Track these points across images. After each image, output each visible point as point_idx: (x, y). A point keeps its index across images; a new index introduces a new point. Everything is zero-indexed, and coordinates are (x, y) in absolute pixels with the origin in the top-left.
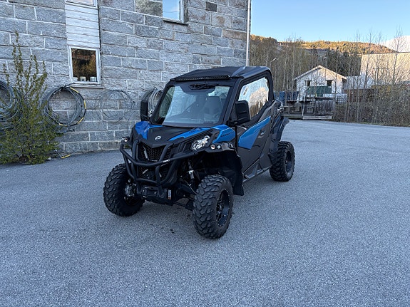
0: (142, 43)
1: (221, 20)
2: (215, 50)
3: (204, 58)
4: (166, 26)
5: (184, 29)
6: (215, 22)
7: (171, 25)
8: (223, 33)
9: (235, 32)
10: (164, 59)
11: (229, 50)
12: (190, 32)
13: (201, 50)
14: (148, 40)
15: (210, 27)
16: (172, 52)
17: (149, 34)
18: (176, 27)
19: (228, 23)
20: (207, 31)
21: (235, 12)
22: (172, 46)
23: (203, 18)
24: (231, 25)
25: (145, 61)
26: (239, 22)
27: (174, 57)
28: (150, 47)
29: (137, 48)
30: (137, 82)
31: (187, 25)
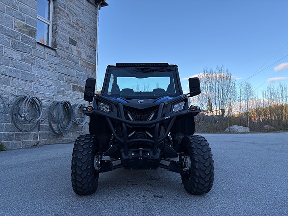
0: (17, 56)
1: (79, 53)
2: (74, 73)
3: (67, 77)
4: (38, 47)
5: (53, 52)
6: (75, 53)
7: (43, 47)
8: (80, 62)
9: (88, 63)
10: (35, 72)
11: (84, 75)
12: (57, 56)
13: (65, 71)
14: (22, 54)
15: (72, 56)
16: (43, 68)
17: (23, 49)
18: (46, 49)
19: (84, 56)
20: (69, 58)
21: (88, 50)
22: (43, 63)
23: (67, 48)
24: (85, 58)
25: (18, 72)
26: (91, 57)
27: (44, 72)
28: (24, 60)
29: (12, 59)
30: (9, 89)
31: (55, 50)
